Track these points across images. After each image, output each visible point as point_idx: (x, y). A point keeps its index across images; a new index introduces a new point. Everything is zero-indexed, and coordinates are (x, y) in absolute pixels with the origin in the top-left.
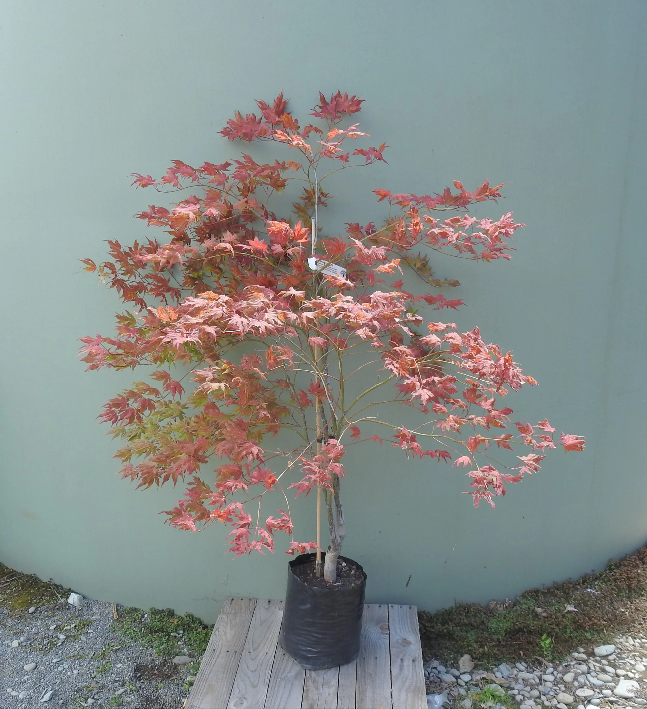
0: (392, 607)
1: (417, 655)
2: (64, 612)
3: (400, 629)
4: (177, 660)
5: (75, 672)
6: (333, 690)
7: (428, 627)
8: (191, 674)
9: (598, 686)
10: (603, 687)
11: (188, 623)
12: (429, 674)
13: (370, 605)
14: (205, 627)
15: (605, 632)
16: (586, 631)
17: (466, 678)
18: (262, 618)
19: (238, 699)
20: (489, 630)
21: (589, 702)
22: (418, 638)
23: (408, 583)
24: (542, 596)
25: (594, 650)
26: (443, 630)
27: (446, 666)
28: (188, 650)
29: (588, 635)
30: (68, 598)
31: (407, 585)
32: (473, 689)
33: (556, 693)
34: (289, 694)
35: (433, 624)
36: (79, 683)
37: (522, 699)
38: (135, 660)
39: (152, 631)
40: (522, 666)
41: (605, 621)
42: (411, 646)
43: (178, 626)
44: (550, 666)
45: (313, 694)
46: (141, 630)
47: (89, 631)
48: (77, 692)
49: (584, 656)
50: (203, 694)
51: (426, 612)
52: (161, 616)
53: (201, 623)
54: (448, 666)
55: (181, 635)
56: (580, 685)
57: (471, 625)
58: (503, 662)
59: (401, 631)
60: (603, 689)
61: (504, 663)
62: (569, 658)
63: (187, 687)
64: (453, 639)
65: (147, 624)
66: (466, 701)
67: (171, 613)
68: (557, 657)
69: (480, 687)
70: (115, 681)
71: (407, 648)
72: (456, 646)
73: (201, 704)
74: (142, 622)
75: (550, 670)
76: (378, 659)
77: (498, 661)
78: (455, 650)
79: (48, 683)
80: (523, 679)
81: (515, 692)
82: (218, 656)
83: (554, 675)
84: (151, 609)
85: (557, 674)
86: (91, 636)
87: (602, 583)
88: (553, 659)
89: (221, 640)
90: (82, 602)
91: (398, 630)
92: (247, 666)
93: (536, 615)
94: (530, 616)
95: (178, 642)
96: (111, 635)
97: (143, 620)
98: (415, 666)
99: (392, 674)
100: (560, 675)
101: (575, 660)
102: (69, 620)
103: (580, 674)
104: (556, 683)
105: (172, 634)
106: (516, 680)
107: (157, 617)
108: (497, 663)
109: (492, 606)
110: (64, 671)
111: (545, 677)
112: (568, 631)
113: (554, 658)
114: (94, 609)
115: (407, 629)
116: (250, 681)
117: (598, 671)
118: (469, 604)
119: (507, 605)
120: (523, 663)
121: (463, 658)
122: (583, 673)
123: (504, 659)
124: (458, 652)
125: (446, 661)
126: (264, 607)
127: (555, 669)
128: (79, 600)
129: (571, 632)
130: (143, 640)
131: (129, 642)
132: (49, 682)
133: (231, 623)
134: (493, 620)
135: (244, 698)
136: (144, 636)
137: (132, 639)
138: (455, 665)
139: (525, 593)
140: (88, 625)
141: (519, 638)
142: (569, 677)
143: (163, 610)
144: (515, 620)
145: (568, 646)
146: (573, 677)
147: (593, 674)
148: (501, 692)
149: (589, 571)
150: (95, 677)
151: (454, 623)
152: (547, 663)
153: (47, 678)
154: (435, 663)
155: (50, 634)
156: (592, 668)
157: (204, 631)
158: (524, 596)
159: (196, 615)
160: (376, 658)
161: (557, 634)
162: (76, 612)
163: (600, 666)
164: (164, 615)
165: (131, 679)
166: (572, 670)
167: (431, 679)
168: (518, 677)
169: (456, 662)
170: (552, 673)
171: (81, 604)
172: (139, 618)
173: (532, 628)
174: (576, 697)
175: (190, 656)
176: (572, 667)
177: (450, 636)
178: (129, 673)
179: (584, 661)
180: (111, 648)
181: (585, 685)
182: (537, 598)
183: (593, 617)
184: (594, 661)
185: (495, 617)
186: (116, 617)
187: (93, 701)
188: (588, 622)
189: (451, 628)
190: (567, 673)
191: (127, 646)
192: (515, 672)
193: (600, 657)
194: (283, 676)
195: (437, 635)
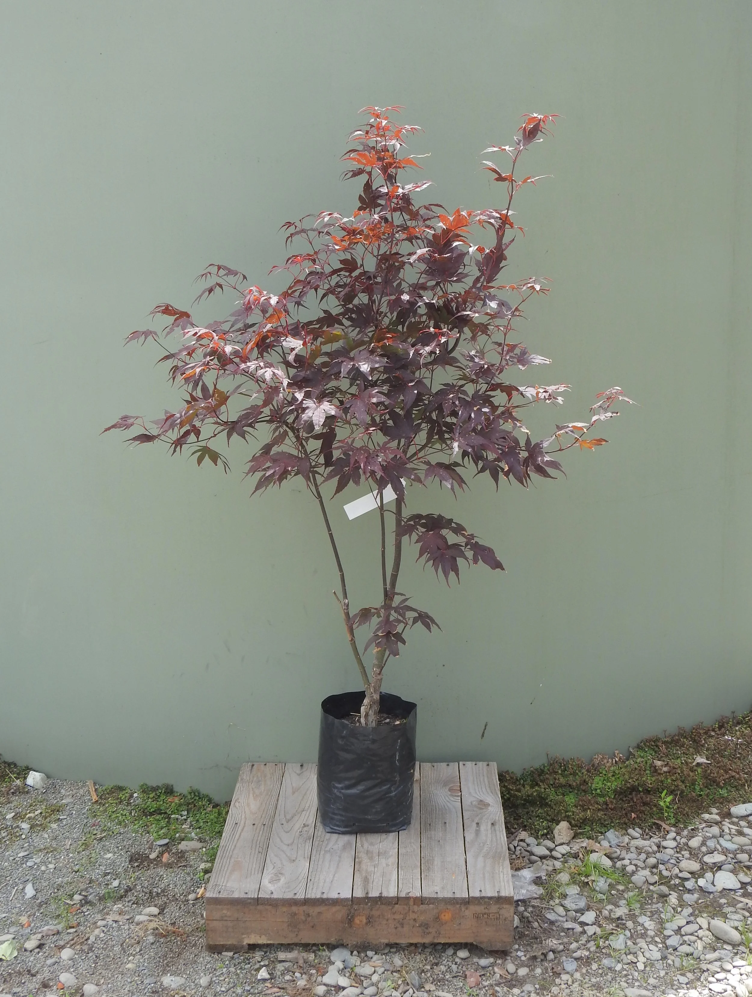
0: (464, 765)
1: (497, 818)
2: (22, 797)
3: (475, 789)
4: (183, 846)
5: (51, 866)
6: (393, 860)
7: (512, 790)
8: (205, 862)
9: (732, 851)
10: (738, 852)
11: (193, 802)
12: (515, 847)
13: (435, 764)
14: (216, 806)
15: (747, 788)
16: (722, 788)
17: (564, 849)
18: (294, 785)
19: (273, 875)
20: (594, 792)
21: (720, 868)
22: (498, 799)
23: (484, 732)
24: (664, 747)
25: (730, 810)
26: (532, 794)
27: (537, 838)
28: (196, 834)
29: (724, 792)
30: (25, 778)
31: (483, 736)
32: (572, 861)
33: (678, 861)
34: (338, 867)
35: (518, 787)
36: (58, 878)
37: (635, 870)
38: (128, 848)
39: (146, 813)
40: (635, 832)
41: (746, 774)
42: (490, 808)
43: (180, 805)
44: (671, 830)
45: (366, 865)
46: (131, 813)
47: (61, 817)
48: (58, 890)
49: (718, 818)
50: (229, 871)
51: (510, 772)
52: (156, 794)
53: (210, 801)
54: (540, 837)
55: (185, 817)
56: (708, 851)
57: (570, 785)
58: (611, 828)
59: (476, 793)
60: (738, 854)
61: (611, 830)
62: (697, 822)
63: (202, 874)
64: (547, 805)
65: (138, 805)
66: (562, 874)
67: (169, 791)
68: (681, 820)
69: (580, 859)
70: (106, 874)
71: (484, 810)
72: (550, 813)
73: (227, 882)
74: (131, 803)
75: (672, 835)
76: (447, 824)
77: (605, 826)
78: (548, 818)
79: (17, 880)
80: (636, 848)
81: (626, 862)
82: (243, 830)
83: (677, 841)
84: (142, 786)
85: (681, 839)
86: (64, 823)
87: (746, 728)
88: (676, 823)
89: (243, 812)
90: (46, 782)
91: (472, 791)
92: (281, 839)
93: (655, 770)
94: (648, 772)
95: (182, 825)
96: (91, 821)
97: (132, 801)
98: (495, 830)
99: (466, 839)
100: (684, 840)
101: (705, 822)
102: (31, 806)
103: (710, 838)
104: (679, 849)
105: (172, 816)
106: (628, 849)
107: (151, 796)
108: (603, 830)
109: (596, 762)
110: (36, 867)
111: (664, 843)
112: (697, 788)
113: (677, 821)
114: (62, 791)
115: (484, 790)
116: (287, 855)
117: (734, 835)
118: (566, 759)
119: (617, 759)
120: (637, 829)
121: (558, 827)
122: (714, 837)
123: (612, 824)
124: (552, 820)
125: (537, 831)
126: (295, 772)
127: (678, 834)
128: (42, 779)
129: (701, 790)
130: (135, 825)
131: (117, 829)
132: (19, 880)
133: (254, 793)
134: (597, 779)
135: (281, 874)
136: (136, 820)
137: (120, 824)
138: (549, 835)
139: (641, 743)
140: (58, 810)
141: (632, 799)
142: (695, 843)
143: (158, 787)
144: (627, 777)
145: (697, 807)
146: (701, 842)
147: (727, 837)
148: (607, 863)
149: (728, 714)
150: (78, 871)
151: (547, 785)
152: (667, 828)
153: (15, 876)
154: (523, 835)
155: (9, 824)
156: (727, 831)
157: (216, 810)
158: (639, 747)
159: (204, 791)
160: (445, 823)
161: (682, 792)
162: (39, 796)
163: (737, 828)
164: (161, 793)
165: (126, 871)
166: (700, 834)
167: (518, 852)
168: (630, 845)
169: (550, 832)
170: (675, 839)
171: (45, 786)
172: (127, 798)
173: (650, 786)
174: (703, 863)
175: (200, 840)
176: (701, 831)
177: (542, 802)
178: (123, 862)
179: (717, 823)
180: (93, 837)
181: (716, 849)
182: (656, 749)
183: (730, 770)
184: (730, 823)
185: (601, 775)
186: (95, 798)
187: (81, 897)
188: (723, 776)
189: (543, 790)
190: (693, 837)
191: (115, 833)
192: (626, 839)
193: (737, 817)
194: (326, 849)
195: (525, 800)
